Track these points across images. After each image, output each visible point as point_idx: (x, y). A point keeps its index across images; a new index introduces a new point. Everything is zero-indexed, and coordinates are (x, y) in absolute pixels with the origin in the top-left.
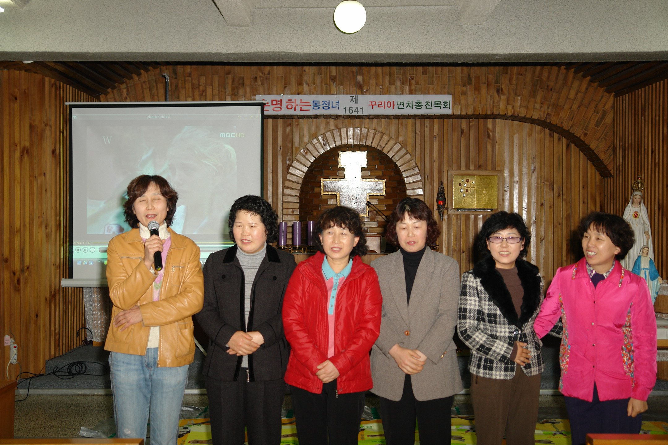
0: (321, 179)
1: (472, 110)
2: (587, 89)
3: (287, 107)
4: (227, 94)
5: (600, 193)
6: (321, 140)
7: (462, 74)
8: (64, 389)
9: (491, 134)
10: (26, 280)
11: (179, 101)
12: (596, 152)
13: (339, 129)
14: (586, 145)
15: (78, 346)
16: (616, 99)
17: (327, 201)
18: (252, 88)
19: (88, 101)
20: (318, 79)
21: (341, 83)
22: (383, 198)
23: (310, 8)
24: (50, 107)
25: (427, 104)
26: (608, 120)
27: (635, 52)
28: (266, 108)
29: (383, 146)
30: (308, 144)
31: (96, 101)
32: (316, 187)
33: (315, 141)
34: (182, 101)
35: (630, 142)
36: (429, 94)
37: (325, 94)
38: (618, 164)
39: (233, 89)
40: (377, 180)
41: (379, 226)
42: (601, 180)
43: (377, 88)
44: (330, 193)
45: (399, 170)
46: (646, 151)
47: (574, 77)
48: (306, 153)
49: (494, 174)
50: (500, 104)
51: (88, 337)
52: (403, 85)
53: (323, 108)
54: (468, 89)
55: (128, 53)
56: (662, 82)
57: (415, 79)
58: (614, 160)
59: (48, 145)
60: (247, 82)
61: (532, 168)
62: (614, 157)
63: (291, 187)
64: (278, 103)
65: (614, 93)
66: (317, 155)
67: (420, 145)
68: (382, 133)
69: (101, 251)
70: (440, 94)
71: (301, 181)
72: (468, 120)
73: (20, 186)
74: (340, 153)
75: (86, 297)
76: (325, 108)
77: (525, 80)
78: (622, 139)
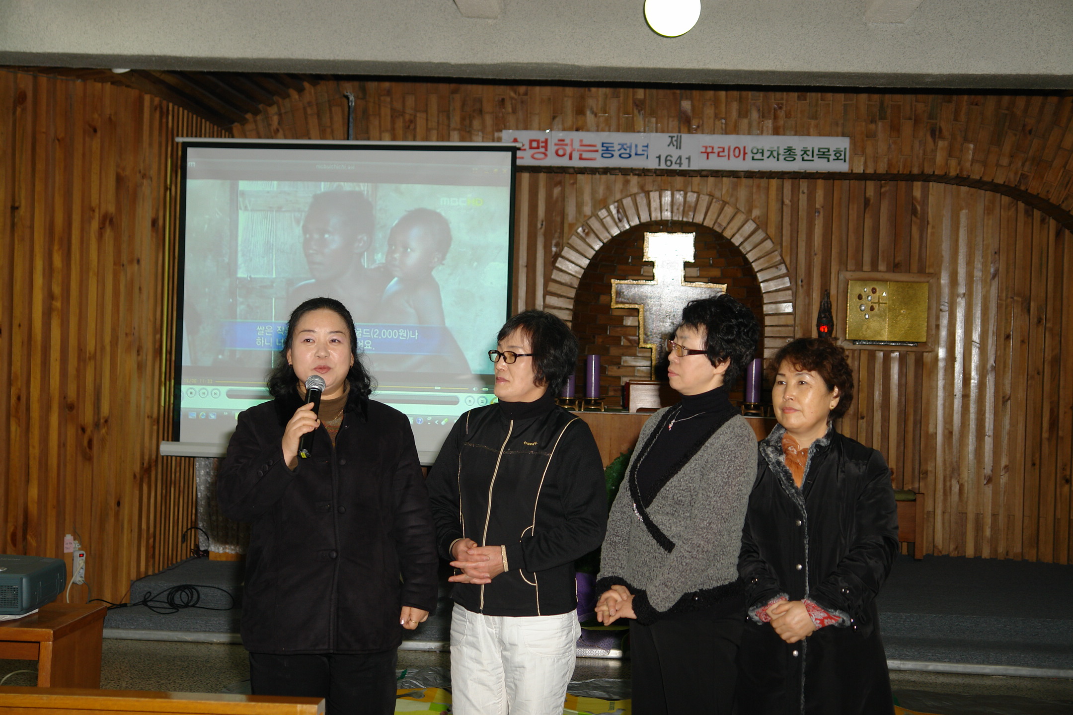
0: (612, 281)
1: (886, 166)
3: (557, 154)
4: (452, 128)
6: (614, 212)
7: (869, 100)
8: (162, 630)
9: (919, 208)
10: (103, 441)
11: (368, 139)
13: (647, 194)
15: (184, 558)
17: (621, 319)
18: (497, 118)
19: (213, 137)
20: (613, 105)
21: (653, 113)
24: (151, 145)
25: (805, 152)
28: (519, 153)
29: (724, 225)
30: (591, 217)
31: (225, 137)
32: (603, 294)
34: (374, 139)
36: (808, 135)
37: (624, 131)
39: (463, 119)
40: (711, 285)
43: (717, 122)
44: (627, 306)
45: (751, 268)
48: (587, 234)
49: (922, 279)
50: (935, 156)
51: (200, 544)
52: (763, 117)
53: (620, 156)
54: (880, 128)
55: (291, 60)
57: (784, 108)
59: (145, 212)
60: (487, 107)
61: (992, 270)
63: (559, 292)
64: (541, 145)
66: (606, 237)
67: (791, 224)
68: (723, 201)
69: (230, 395)
70: (828, 135)
71: (576, 284)
72: (879, 182)
73: (98, 281)
74: (648, 235)
75: (200, 474)
76: (623, 156)
77: (982, 114)
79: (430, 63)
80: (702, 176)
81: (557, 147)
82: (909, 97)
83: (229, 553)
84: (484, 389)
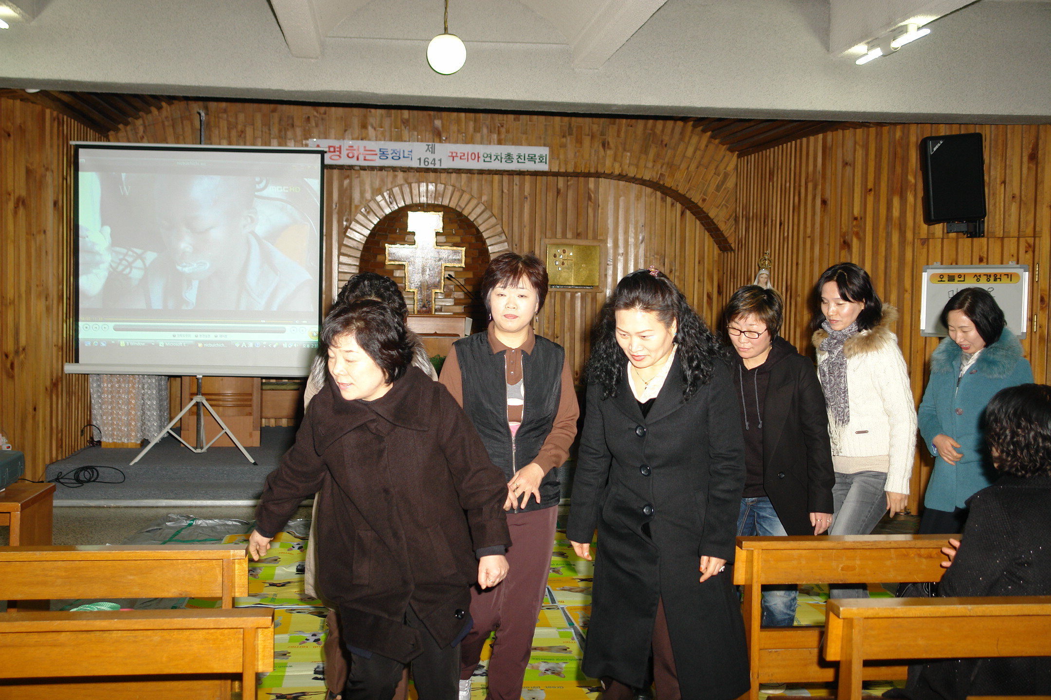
0: (386, 245)
1: (573, 166)
2: (707, 146)
3: (348, 156)
4: (272, 136)
5: (718, 270)
6: (387, 197)
7: (562, 122)
8: (72, 499)
9: (593, 196)
10: (22, 364)
11: (211, 144)
12: (715, 221)
13: (410, 185)
14: (704, 213)
15: (83, 447)
16: (739, 160)
17: (392, 272)
18: (304, 130)
19: (95, 141)
20: (387, 122)
21: (415, 128)
22: (461, 269)
23: (394, 39)
24: (51, 146)
25: (519, 157)
26: (730, 184)
28: (326, 155)
29: (463, 206)
30: (370, 201)
31: (104, 141)
32: (379, 254)
33: (379, 198)
34: (215, 144)
35: (755, 211)
36: (521, 145)
37: (395, 141)
38: (740, 236)
39: (280, 131)
40: (455, 248)
41: (455, 304)
42: (719, 255)
43: (459, 135)
44: (397, 263)
45: (482, 237)
46: (774, 222)
47: (692, 132)
48: (368, 213)
49: (595, 244)
50: (605, 160)
51: (94, 437)
52: (491, 132)
53: (392, 158)
54: (569, 141)
55: (165, 85)
56: (794, 142)
57: (505, 126)
58: (735, 232)
59: (49, 195)
60: (297, 122)
61: (641, 238)
62: (735, 228)
63: (349, 254)
64: (337, 149)
65: (737, 153)
66: (381, 215)
67: (508, 207)
68: (462, 190)
69: (116, 329)
70: (535, 146)
71: (361, 247)
72: (566, 178)
73: (14, 246)
74: (410, 213)
75: (93, 386)
76: (394, 158)
77: (635, 132)
78: (746, 208)
79: (269, 89)
80: (448, 173)
81: (348, 152)
82: (588, 120)
83: (116, 442)
84: (304, 322)
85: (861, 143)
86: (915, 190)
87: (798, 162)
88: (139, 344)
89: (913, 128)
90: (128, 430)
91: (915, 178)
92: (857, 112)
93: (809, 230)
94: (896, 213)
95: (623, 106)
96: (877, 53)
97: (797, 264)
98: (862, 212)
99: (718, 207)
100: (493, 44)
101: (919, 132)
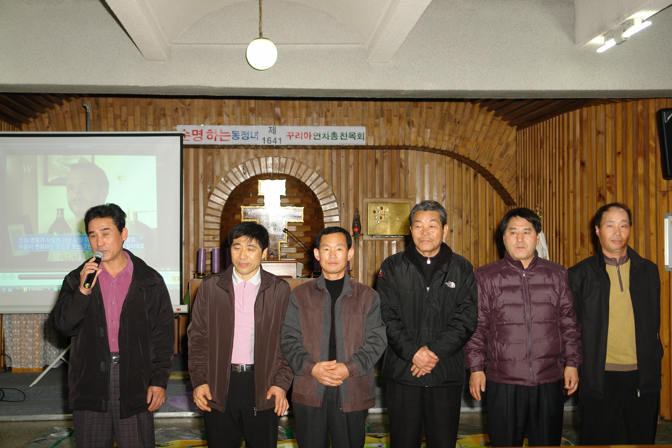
0: (241, 207)
1: (385, 141)
2: (491, 122)
3: (208, 138)
4: (148, 124)
6: (241, 169)
7: (375, 106)
9: (403, 164)
11: (101, 131)
12: (500, 181)
13: (259, 159)
14: (491, 175)
16: (518, 132)
18: (173, 118)
19: (9, 130)
20: (238, 111)
21: (260, 115)
22: (302, 224)
23: (225, 44)
25: (342, 135)
26: (512, 151)
27: (529, 91)
28: (185, 138)
29: (301, 175)
30: (228, 172)
31: (17, 131)
32: (237, 214)
33: (235, 170)
34: (104, 131)
35: (531, 172)
36: (344, 125)
37: (244, 125)
38: (520, 193)
39: (155, 119)
40: (295, 207)
41: (298, 252)
42: (505, 208)
43: (295, 119)
45: (317, 198)
46: (545, 181)
47: (479, 111)
48: (227, 182)
49: (407, 202)
50: (411, 136)
51: (7, 364)
52: (319, 116)
53: (243, 138)
54: (381, 121)
55: (47, 85)
56: (557, 117)
57: (330, 111)
58: (516, 189)
60: (168, 113)
61: (442, 196)
62: (516, 187)
63: (212, 214)
64: (199, 133)
65: (516, 127)
66: (237, 183)
67: (337, 174)
68: (300, 162)
69: (20, 278)
70: (354, 126)
71: (221, 209)
72: (382, 150)
74: (260, 181)
75: (6, 323)
76: (244, 138)
77: (434, 113)
78: (524, 170)
79: (128, 86)
80: (288, 149)
81: (208, 134)
82: (396, 103)
83: (23, 368)
84: (168, 269)
85: (610, 116)
86: (656, 152)
87: (561, 133)
88: (38, 289)
89: (652, 102)
90: (33, 357)
91: (655, 142)
92: (600, 91)
93: (571, 187)
94: (641, 171)
95: (410, 91)
96: (612, 43)
97: (563, 214)
98: (614, 171)
99: (502, 170)
100: (304, 46)
101: (657, 105)
